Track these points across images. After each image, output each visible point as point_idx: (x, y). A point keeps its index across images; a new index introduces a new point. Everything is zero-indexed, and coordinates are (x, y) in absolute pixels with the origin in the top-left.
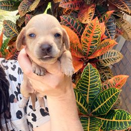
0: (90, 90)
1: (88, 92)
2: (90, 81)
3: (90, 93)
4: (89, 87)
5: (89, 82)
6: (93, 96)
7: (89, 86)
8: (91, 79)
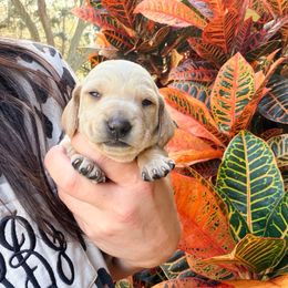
0: (252, 199)
1: (249, 204)
2: (248, 172)
3: (253, 207)
4: (249, 189)
5: (248, 176)
6: (262, 214)
7: (248, 186)
8: (251, 167)
